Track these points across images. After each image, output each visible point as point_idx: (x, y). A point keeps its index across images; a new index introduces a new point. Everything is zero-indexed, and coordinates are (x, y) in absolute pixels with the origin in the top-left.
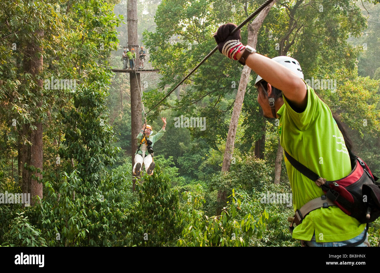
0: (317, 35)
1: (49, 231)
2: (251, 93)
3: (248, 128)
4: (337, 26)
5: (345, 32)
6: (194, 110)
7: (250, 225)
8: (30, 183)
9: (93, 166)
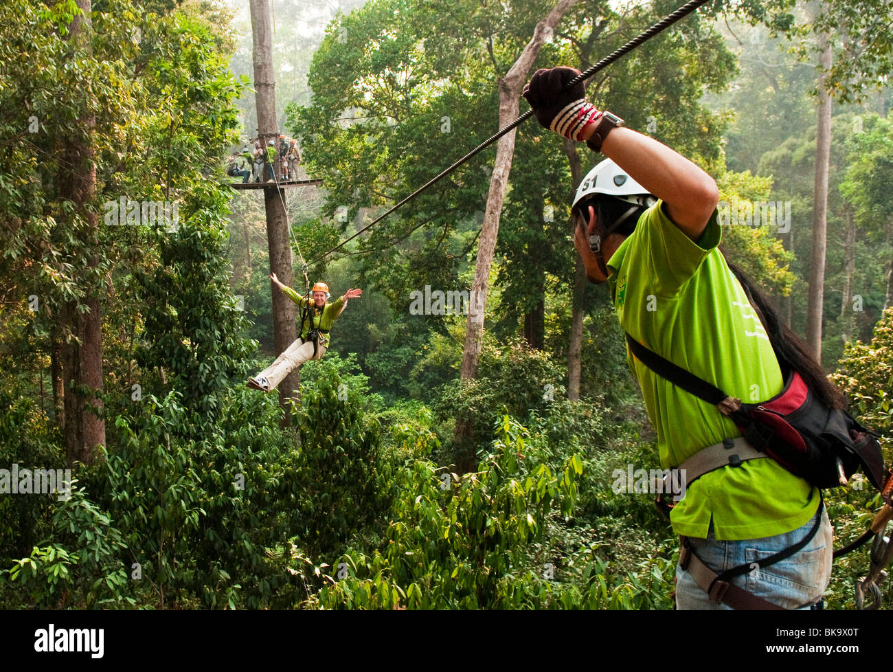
0: (639, 92)
1: (127, 514)
2: (510, 216)
3: (508, 289)
4: (680, 73)
5: (695, 83)
6: (396, 257)
7: (544, 488)
8: (79, 419)
9: (204, 381)
